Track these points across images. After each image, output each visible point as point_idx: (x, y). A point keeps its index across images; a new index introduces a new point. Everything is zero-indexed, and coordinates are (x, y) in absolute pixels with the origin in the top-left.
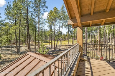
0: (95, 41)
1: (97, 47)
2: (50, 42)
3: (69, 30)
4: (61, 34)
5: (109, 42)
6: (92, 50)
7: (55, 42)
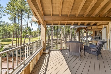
0: (60, 37)
1: (60, 41)
2: (15, 40)
3: (39, 27)
4: (31, 30)
5: (67, 37)
6: (58, 44)
7: (21, 39)
